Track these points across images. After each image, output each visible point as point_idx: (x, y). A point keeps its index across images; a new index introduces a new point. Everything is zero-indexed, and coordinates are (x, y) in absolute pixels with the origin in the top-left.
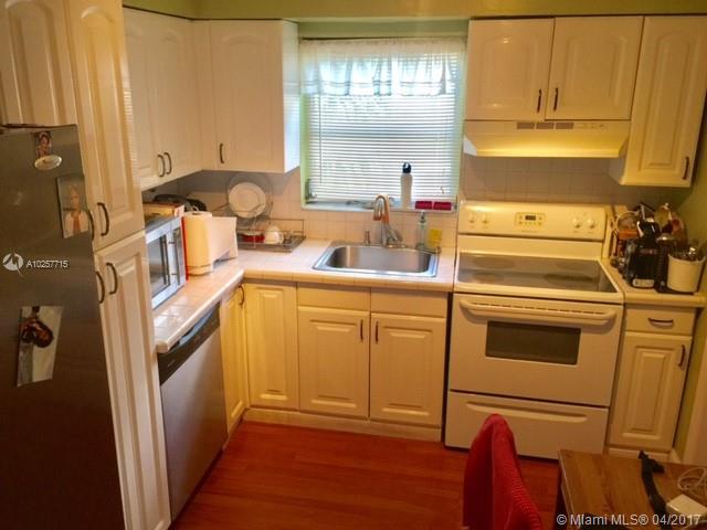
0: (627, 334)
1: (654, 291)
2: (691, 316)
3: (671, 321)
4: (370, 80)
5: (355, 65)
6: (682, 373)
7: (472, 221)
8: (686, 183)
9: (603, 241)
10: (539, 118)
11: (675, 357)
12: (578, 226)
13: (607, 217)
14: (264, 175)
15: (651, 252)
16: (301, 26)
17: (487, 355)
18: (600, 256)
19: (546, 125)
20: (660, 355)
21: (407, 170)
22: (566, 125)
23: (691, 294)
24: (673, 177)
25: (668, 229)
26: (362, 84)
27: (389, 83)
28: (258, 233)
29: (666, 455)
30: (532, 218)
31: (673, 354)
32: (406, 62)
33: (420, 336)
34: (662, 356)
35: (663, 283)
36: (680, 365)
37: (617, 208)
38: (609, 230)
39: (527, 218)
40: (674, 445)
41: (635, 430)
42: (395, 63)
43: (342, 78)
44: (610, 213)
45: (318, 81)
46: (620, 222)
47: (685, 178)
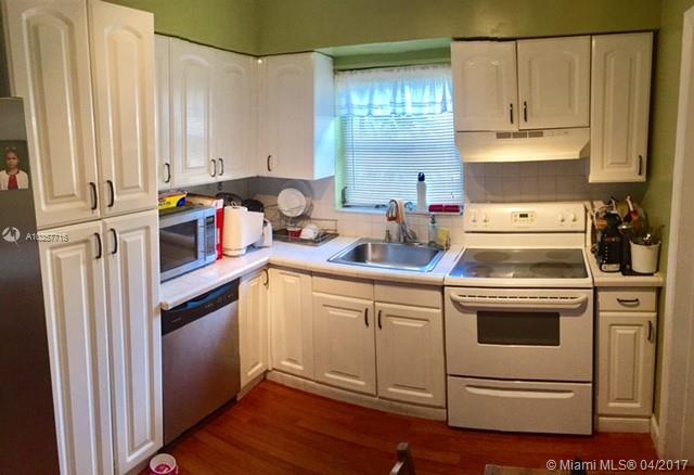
0: (601, 314)
1: (620, 274)
2: (653, 295)
3: (637, 300)
4: (388, 103)
5: (376, 92)
6: (652, 346)
7: (474, 221)
8: (642, 178)
9: (585, 232)
10: (514, 128)
11: (644, 332)
12: (563, 221)
13: (586, 211)
14: (306, 182)
15: (613, 239)
16: (336, 59)
17: (480, 342)
18: (583, 244)
19: (521, 134)
20: (631, 331)
21: (422, 178)
22: (537, 133)
23: (651, 274)
24: (630, 174)
25: (628, 219)
26: (382, 107)
27: (403, 104)
28: (297, 229)
29: (647, 420)
30: (526, 216)
31: (642, 329)
32: (415, 88)
33: (420, 324)
34: (633, 332)
35: (628, 267)
36: (649, 339)
37: (595, 203)
38: (590, 222)
39: (522, 216)
40: (653, 411)
41: (619, 400)
42: (407, 88)
43: (365, 101)
44: (589, 207)
45: (349, 105)
46: (597, 215)
47: (640, 174)
